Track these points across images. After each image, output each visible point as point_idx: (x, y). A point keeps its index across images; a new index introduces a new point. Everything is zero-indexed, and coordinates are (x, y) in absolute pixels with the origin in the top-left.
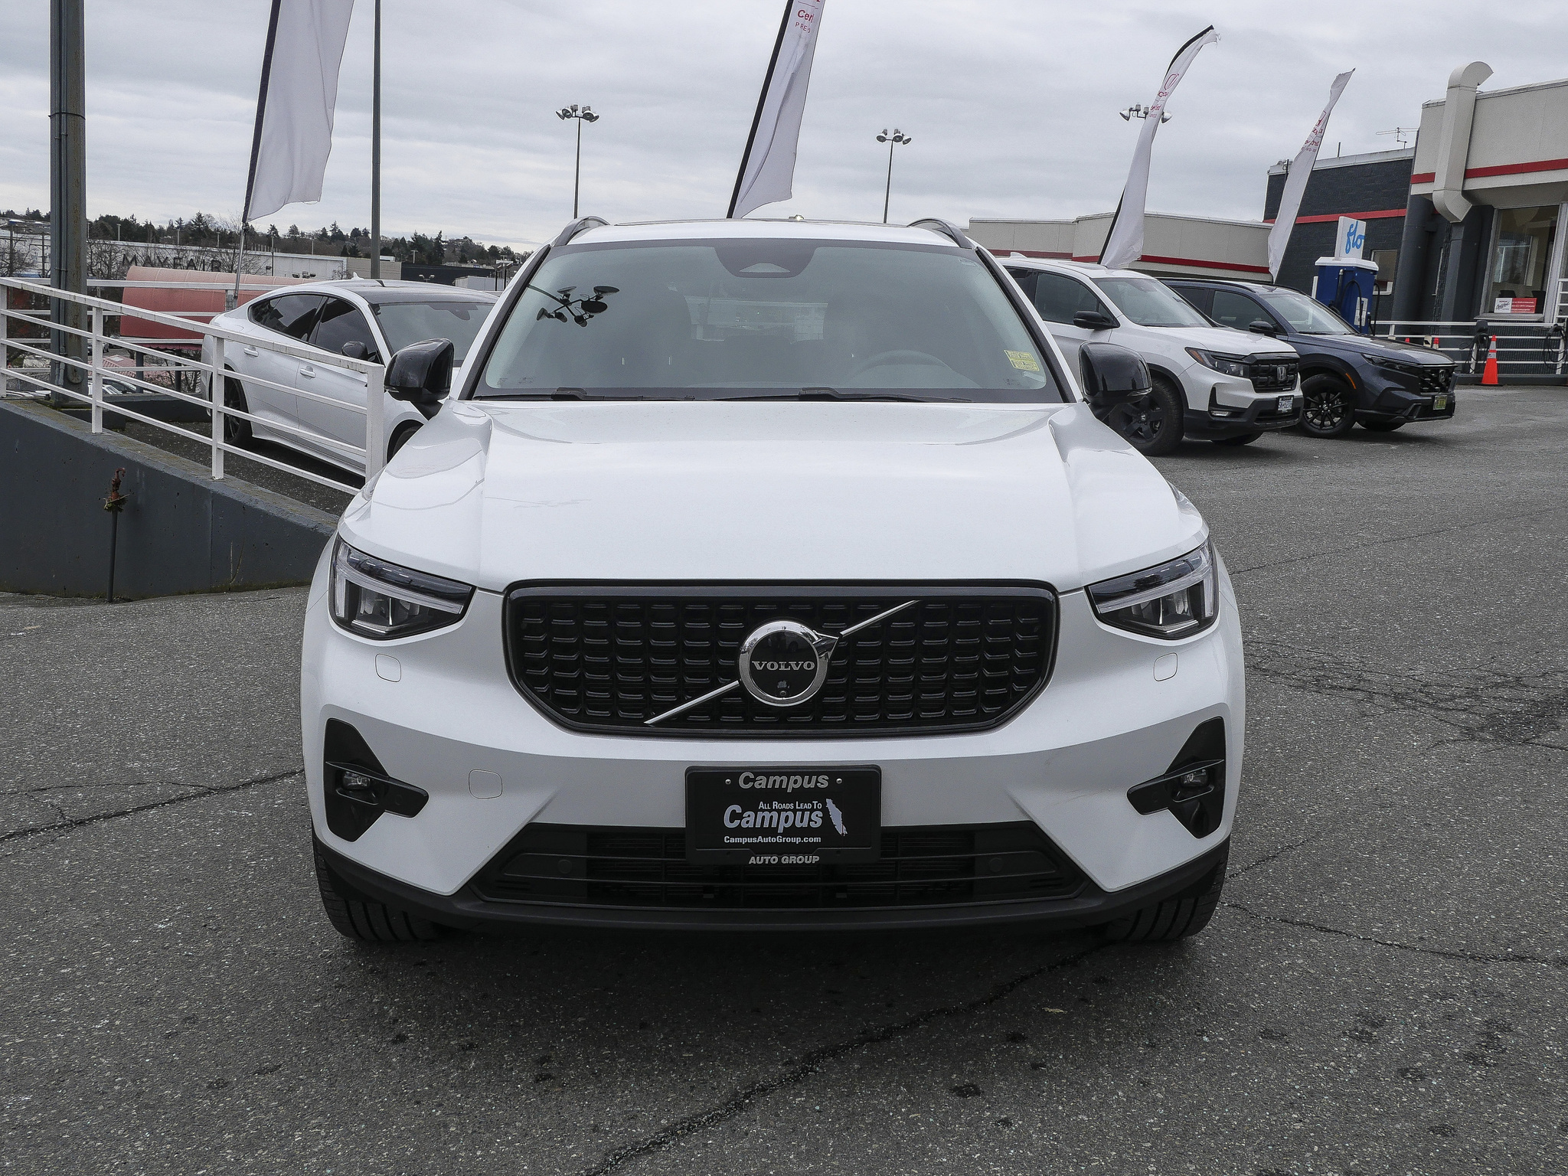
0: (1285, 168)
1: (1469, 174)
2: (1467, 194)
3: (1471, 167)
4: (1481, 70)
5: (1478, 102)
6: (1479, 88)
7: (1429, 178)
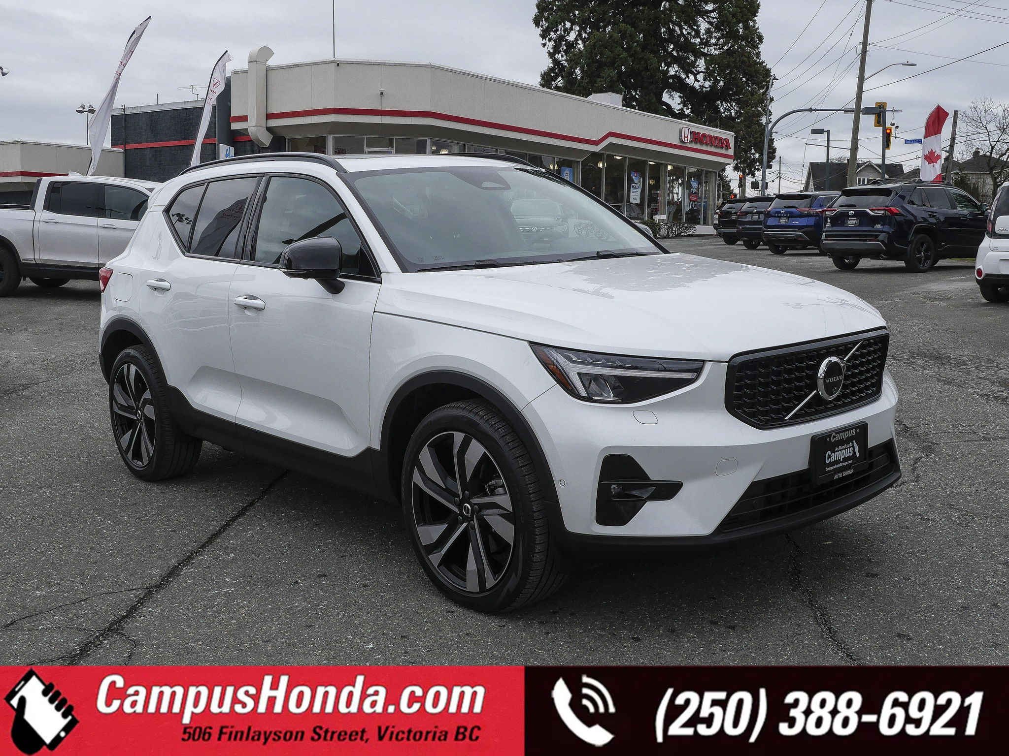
0: (123, 111)
1: (269, 117)
2: (269, 129)
3: (269, 112)
4: (266, 52)
5: (270, 73)
6: (268, 63)
7: (244, 119)
